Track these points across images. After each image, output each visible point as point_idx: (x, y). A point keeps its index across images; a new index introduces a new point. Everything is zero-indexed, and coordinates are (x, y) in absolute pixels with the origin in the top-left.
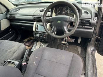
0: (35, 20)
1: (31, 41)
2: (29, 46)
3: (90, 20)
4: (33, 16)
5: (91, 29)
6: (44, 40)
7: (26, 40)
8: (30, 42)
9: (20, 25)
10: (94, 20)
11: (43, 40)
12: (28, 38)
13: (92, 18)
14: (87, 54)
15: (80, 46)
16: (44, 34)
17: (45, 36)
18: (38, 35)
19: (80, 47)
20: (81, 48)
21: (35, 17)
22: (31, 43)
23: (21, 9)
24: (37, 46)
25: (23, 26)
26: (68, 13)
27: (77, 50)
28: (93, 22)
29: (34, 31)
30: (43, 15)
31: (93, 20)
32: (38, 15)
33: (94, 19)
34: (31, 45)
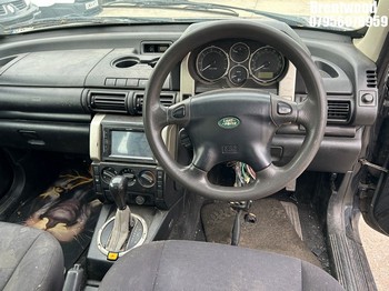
0: (94, 106)
1: (78, 193)
2: (70, 223)
3: (349, 102)
4: (85, 87)
5: (351, 136)
6: (147, 198)
7: (53, 193)
8: (73, 203)
9: (18, 130)
10: (365, 101)
11: (140, 200)
12: (62, 184)
13: (360, 95)
14: (332, 237)
15: (294, 202)
16: (143, 171)
17: (150, 179)
18: (117, 181)
19: (293, 206)
20: (300, 209)
21: (92, 94)
22: (80, 208)
23: (21, 56)
24: (115, 232)
25: (38, 135)
26: (249, 70)
27: (285, 221)
28: (362, 109)
29: (96, 160)
30: (144, 83)
31: (362, 104)
32: (110, 82)
33: (368, 98)
34: (78, 214)
